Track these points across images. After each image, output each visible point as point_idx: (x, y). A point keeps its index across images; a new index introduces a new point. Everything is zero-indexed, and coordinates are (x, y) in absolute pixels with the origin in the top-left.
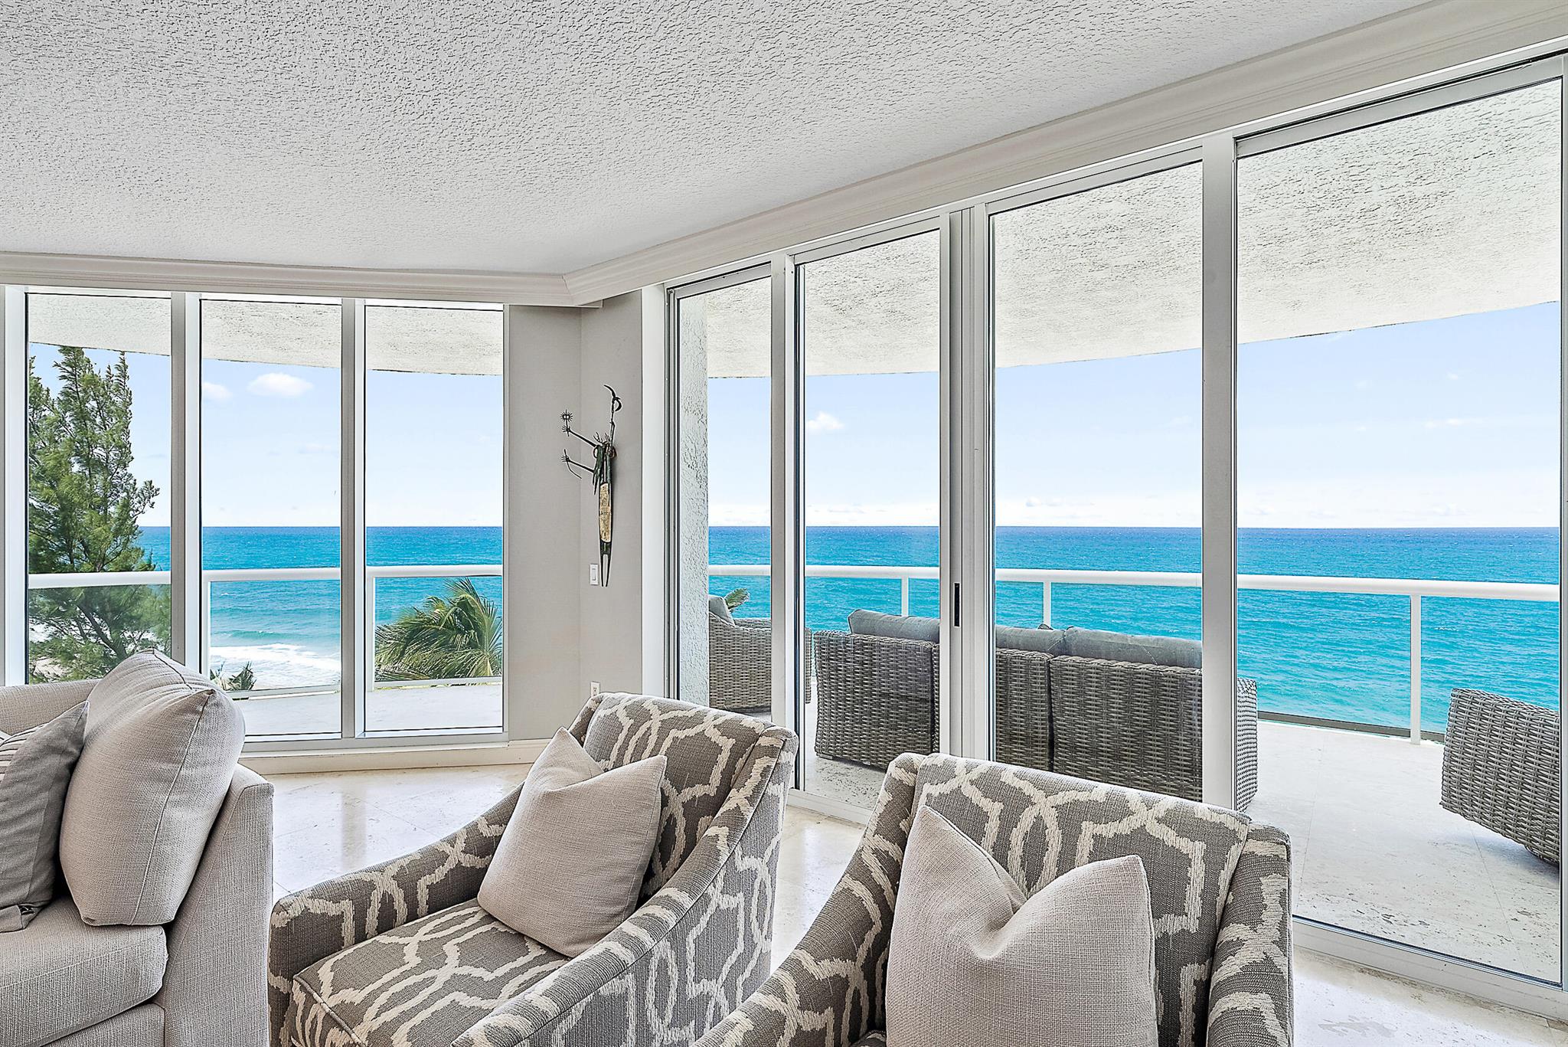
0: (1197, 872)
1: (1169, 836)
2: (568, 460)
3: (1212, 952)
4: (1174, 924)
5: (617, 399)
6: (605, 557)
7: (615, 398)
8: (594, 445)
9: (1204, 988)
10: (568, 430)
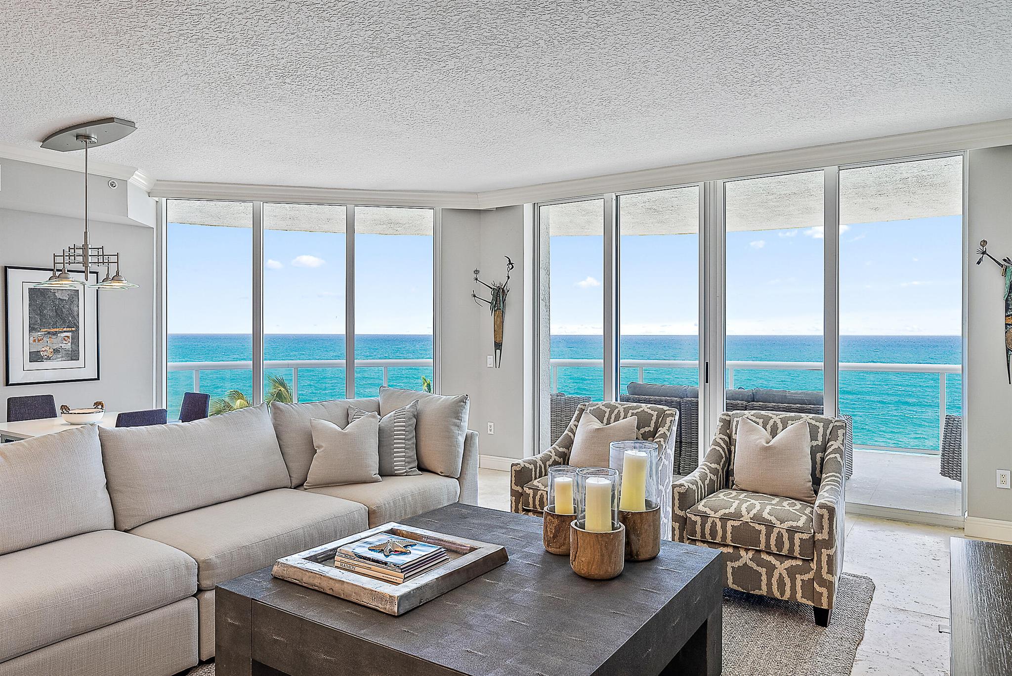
0: (821, 430)
1: (814, 422)
2: (474, 296)
3: (824, 450)
4: (815, 443)
5: (512, 264)
6: (498, 351)
7: (510, 263)
8: (491, 288)
9: (823, 459)
10: (477, 279)
